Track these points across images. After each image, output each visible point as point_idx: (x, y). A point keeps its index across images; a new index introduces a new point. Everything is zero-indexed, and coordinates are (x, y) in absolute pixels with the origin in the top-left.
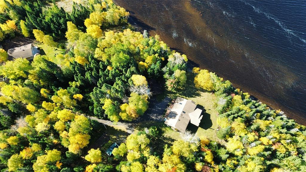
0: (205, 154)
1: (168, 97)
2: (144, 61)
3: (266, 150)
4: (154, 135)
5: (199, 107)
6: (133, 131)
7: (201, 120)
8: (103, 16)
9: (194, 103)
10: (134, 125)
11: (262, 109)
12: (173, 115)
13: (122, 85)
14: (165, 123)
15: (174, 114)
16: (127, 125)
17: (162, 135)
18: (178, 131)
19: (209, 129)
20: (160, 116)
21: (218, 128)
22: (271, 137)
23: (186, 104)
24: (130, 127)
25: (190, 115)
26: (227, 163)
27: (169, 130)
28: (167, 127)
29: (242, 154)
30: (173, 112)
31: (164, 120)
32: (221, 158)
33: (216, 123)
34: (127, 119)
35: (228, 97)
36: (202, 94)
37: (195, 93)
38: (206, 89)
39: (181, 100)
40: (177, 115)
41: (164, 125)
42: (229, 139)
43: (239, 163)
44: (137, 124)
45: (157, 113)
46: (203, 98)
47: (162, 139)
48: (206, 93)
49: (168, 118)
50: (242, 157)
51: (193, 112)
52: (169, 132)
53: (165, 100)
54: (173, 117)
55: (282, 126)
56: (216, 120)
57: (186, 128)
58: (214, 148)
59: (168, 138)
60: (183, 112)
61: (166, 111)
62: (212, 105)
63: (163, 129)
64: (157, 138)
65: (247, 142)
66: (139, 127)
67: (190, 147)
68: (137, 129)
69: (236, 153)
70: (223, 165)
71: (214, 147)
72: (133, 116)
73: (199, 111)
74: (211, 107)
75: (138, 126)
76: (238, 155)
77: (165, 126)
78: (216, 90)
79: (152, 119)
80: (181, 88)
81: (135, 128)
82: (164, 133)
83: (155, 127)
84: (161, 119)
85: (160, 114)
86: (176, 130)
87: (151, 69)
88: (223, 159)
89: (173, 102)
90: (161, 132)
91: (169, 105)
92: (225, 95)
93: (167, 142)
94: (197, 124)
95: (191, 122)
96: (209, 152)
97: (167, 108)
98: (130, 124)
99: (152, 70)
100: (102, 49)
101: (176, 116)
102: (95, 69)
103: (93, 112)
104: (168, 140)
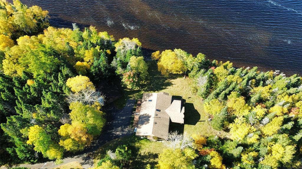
0: (208, 157)
1: (130, 99)
2: (82, 61)
3: (286, 121)
4: (125, 158)
5: (175, 98)
6: (93, 163)
7: (184, 113)
8: (11, 22)
9: (167, 94)
10: (92, 155)
11: (254, 75)
12: (145, 119)
13: (52, 98)
14: (137, 134)
15: (145, 117)
16: (81, 158)
17: (137, 154)
18: (159, 139)
19: (198, 123)
20: (127, 127)
21: (209, 117)
22: (282, 103)
23: (158, 99)
24: (86, 160)
25: (167, 111)
26: (242, 160)
27: (146, 143)
28: (142, 139)
29: (258, 139)
30: (143, 115)
31: (135, 131)
32: (232, 155)
33: (204, 113)
34: (76, 148)
35: (208, 72)
36: (173, 81)
37: (164, 83)
38: (176, 73)
39: (149, 96)
40: (149, 117)
41: (136, 139)
42: (231, 126)
43: (259, 154)
44: (95, 151)
45: (121, 126)
46: (177, 86)
47: (140, 160)
48: (179, 79)
49: (139, 125)
50: (260, 144)
51: (170, 107)
52: (147, 146)
53: (128, 105)
54: (145, 122)
55: (286, 86)
56: (203, 107)
57: (168, 131)
58: (215, 145)
59: (147, 154)
60: (157, 110)
61: (134, 118)
62: (190, 91)
63: (137, 145)
64: (131, 161)
65: (256, 120)
66: (100, 154)
67: (184, 155)
68: (97, 159)
69: (249, 141)
70: (239, 165)
71: (216, 143)
72: (84, 139)
73: (178, 103)
74: (190, 94)
75: (98, 153)
76: (252, 142)
77: (138, 139)
78: (190, 69)
79: (118, 136)
80: (145, 82)
81: (94, 158)
82: (140, 150)
83: (124, 146)
84: (129, 131)
85: (126, 126)
86: (154, 139)
87: (95, 67)
88: (236, 156)
89: (139, 102)
90: (135, 151)
91: (136, 108)
92: (202, 71)
93: (148, 162)
94: (182, 121)
95: (173, 121)
96: (213, 153)
97: (133, 113)
98: (85, 155)
99: (97, 68)
100: (15, 61)
101: (150, 119)
102: (7, 89)
103: (16, 156)
104: (149, 158)
